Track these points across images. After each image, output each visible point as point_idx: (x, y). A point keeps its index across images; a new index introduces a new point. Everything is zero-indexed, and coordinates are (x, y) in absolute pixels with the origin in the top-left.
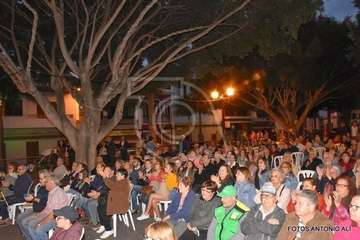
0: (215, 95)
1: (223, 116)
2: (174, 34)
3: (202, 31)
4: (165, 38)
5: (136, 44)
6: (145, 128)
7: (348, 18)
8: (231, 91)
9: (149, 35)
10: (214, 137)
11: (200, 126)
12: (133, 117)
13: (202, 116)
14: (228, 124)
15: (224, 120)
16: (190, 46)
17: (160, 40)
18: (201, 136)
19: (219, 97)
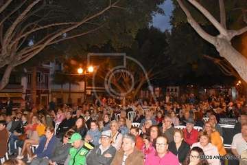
0: (80, 71)
1: (85, 86)
2: (53, 25)
3: (73, 25)
4: (46, 27)
5: (23, 30)
6: (28, 92)
7: (167, 30)
8: (91, 69)
9: (35, 23)
10: (79, 100)
11: (70, 92)
12: (20, 84)
13: (72, 85)
14: (89, 92)
15: (86, 89)
16: (65, 35)
17: (42, 28)
18: (70, 99)
19: (83, 72)
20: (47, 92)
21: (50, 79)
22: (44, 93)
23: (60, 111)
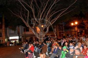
0: (72, 24)
3: (66, 9)
6: (57, 33)
8: (76, 23)
11: (71, 32)
14: (79, 31)
17: (57, 12)
19: (74, 24)
20: (63, 32)
21: (63, 28)
22: (62, 33)
23: (64, 39)
